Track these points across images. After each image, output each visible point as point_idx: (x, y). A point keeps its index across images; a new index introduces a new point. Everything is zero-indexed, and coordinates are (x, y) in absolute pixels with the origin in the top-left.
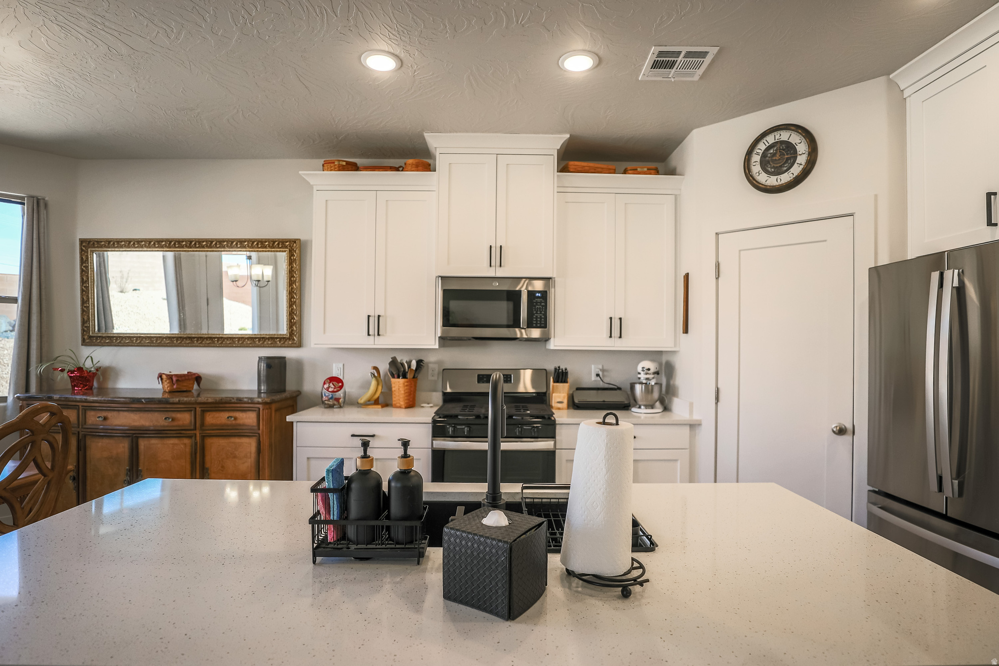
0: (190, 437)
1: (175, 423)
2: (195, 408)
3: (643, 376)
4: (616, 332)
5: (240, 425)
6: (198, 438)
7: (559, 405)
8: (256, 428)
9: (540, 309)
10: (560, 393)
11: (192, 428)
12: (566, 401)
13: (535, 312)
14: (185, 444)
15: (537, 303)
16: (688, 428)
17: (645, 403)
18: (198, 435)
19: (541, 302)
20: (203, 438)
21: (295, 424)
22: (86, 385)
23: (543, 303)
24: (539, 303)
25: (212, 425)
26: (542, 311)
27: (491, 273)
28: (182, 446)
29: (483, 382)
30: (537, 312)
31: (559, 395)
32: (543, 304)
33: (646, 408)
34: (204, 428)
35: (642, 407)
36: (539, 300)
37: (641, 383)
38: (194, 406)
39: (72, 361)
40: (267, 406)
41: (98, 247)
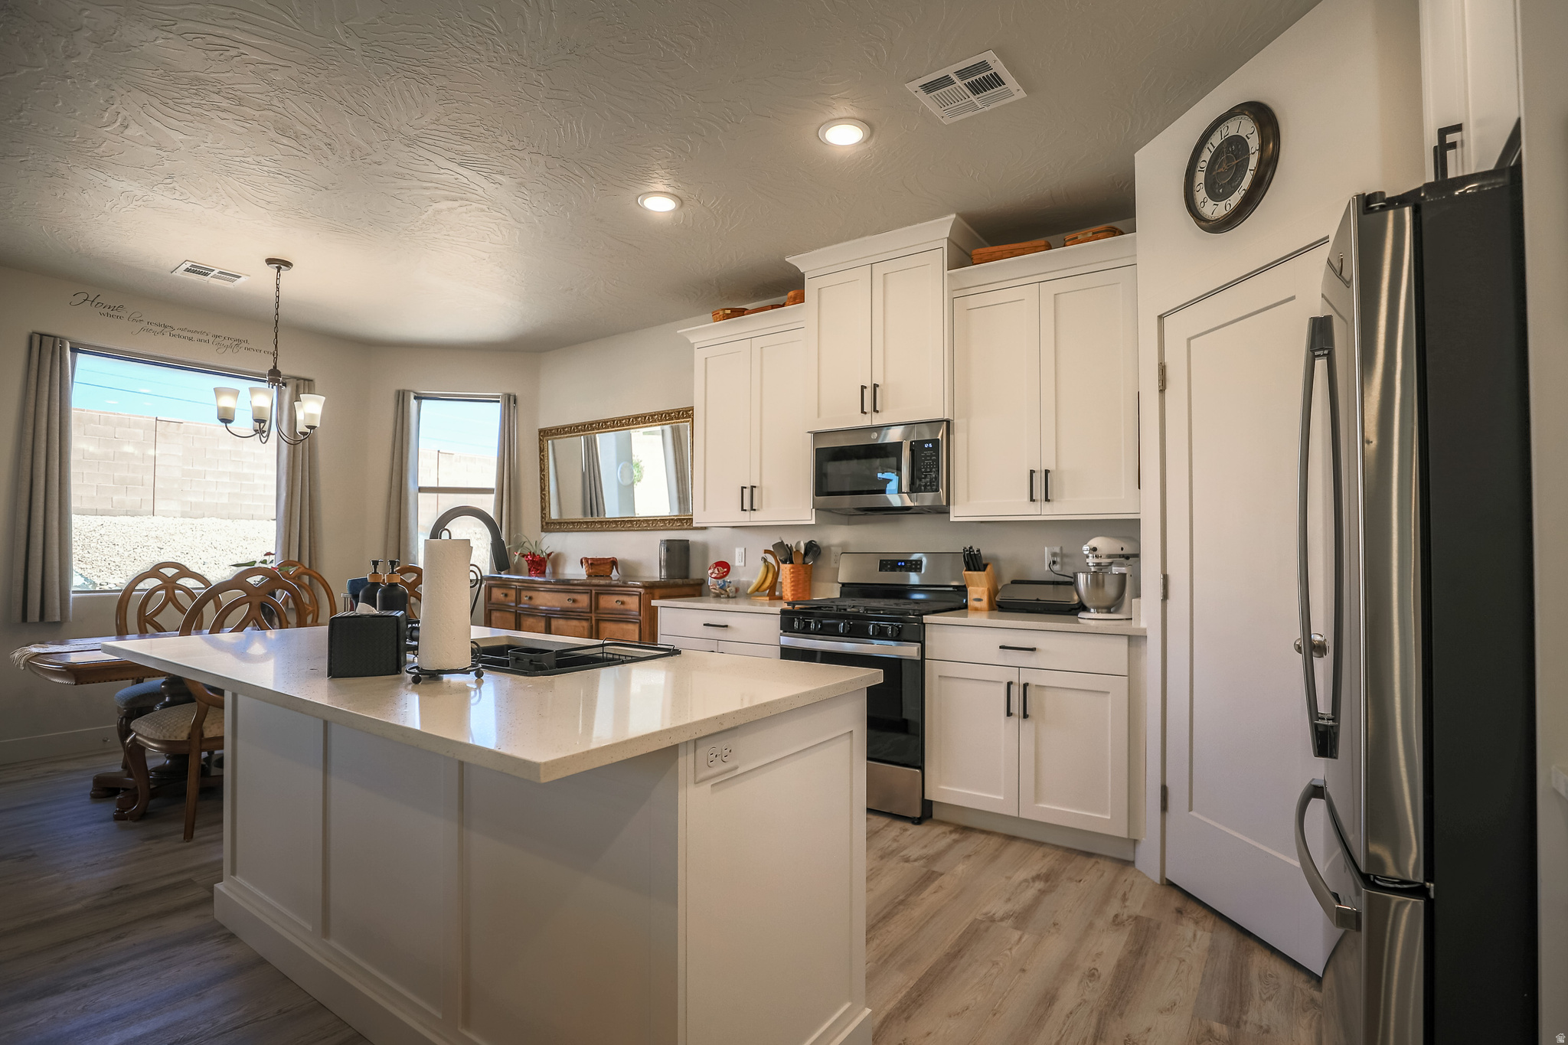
0: (587, 620)
1: (576, 605)
2: (591, 591)
3: (1091, 561)
4: (1039, 493)
5: (627, 610)
6: (594, 622)
7: (977, 604)
8: (637, 613)
9: (930, 465)
10: (978, 586)
11: (588, 610)
12: (985, 598)
13: (923, 470)
14: (583, 627)
15: (926, 456)
16: (1125, 640)
17: (1096, 604)
18: (594, 618)
19: (932, 456)
20: (598, 621)
21: (659, 608)
22: (538, 570)
23: (934, 456)
24: (928, 456)
25: (605, 609)
26: (933, 467)
27: (865, 421)
28: (582, 629)
29: (886, 571)
30: (926, 469)
31: (978, 589)
32: (933, 458)
33: (1098, 613)
34: (598, 612)
35: (1092, 610)
36: (928, 453)
37: (1087, 573)
38: (590, 588)
39: (530, 547)
40: (648, 591)
41: (550, 435)
